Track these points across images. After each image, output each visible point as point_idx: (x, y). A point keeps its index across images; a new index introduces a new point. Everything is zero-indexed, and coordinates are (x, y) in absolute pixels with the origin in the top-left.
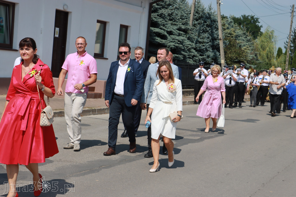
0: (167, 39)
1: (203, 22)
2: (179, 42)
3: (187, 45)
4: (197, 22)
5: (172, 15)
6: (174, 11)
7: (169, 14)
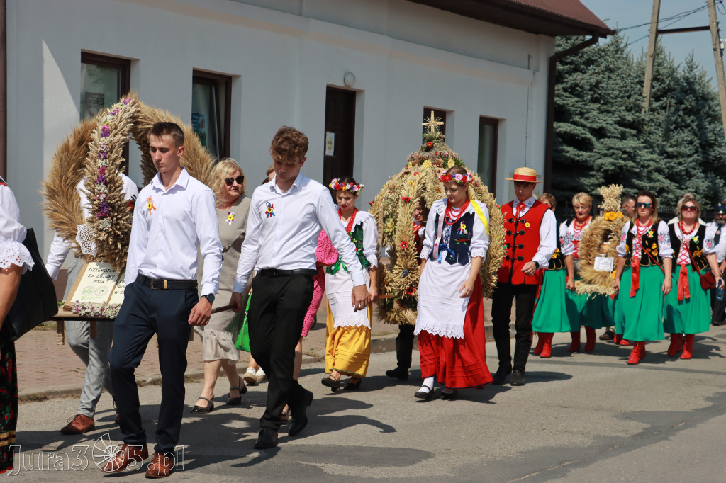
0: (594, 148)
1: (673, 101)
2: (624, 156)
3: (646, 162)
4: (659, 103)
5: (598, 89)
6: (603, 78)
7: (591, 85)
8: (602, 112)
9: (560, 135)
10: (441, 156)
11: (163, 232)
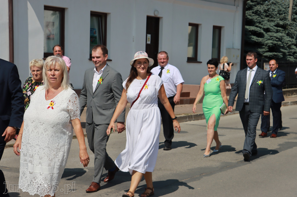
0: (264, 36)
2: (277, 40)
3: (286, 42)
5: (268, 11)
6: (271, 7)
7: (265, 10)
8: (269, 21)
9: (250, 31)
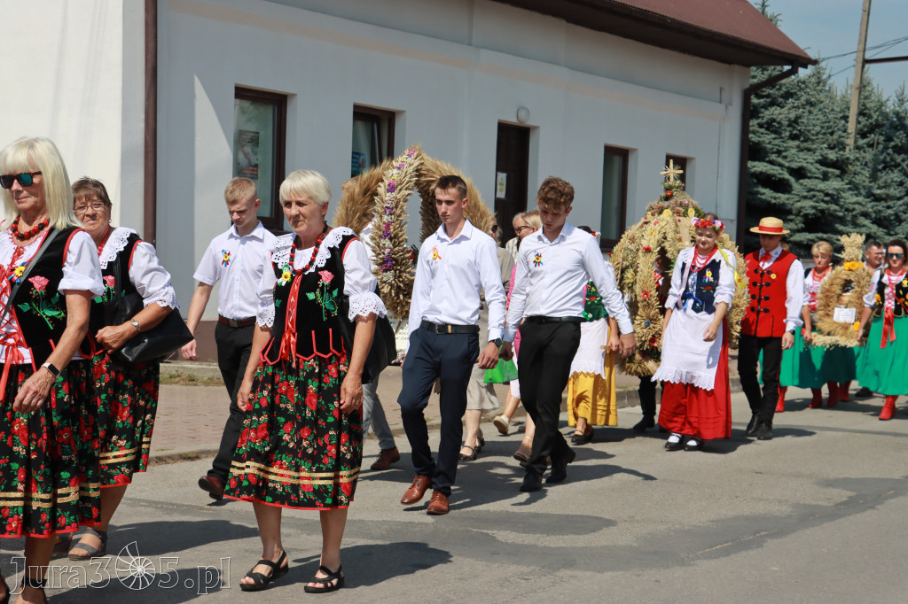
0: (792, 190)
1: (882, 138)
3: (850, 205)
4: (865, 141)
5: (797, 124)
6: (804, 113)
7: (789, 120)
8: (802, 150)
9: (755, 175)
10: (681, 205)
11: (449, 281)
